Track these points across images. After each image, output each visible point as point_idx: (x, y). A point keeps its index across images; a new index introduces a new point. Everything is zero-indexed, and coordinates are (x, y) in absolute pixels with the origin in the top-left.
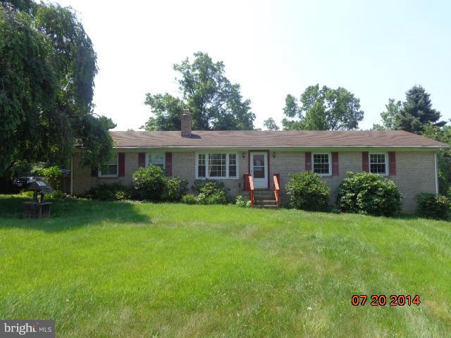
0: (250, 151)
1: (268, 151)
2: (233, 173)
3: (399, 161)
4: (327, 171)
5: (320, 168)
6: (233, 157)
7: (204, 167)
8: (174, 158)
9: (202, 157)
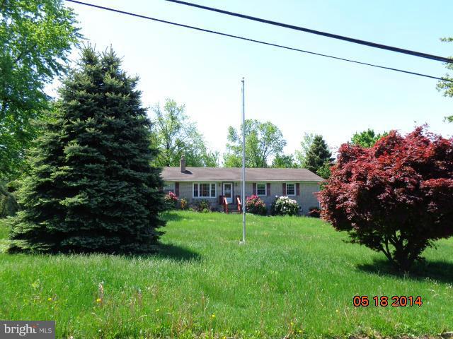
0: (223, 182)
1: (233, 183)
2: (213, 195)
3: (301, 188)
4: (264, 193)
5: (261, 192)
6: (213, 185)
7: (197, 191)
8: (180, 186)
9: (196, 186)
